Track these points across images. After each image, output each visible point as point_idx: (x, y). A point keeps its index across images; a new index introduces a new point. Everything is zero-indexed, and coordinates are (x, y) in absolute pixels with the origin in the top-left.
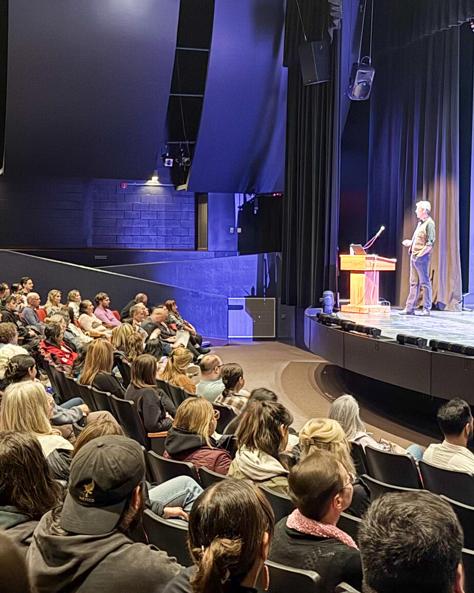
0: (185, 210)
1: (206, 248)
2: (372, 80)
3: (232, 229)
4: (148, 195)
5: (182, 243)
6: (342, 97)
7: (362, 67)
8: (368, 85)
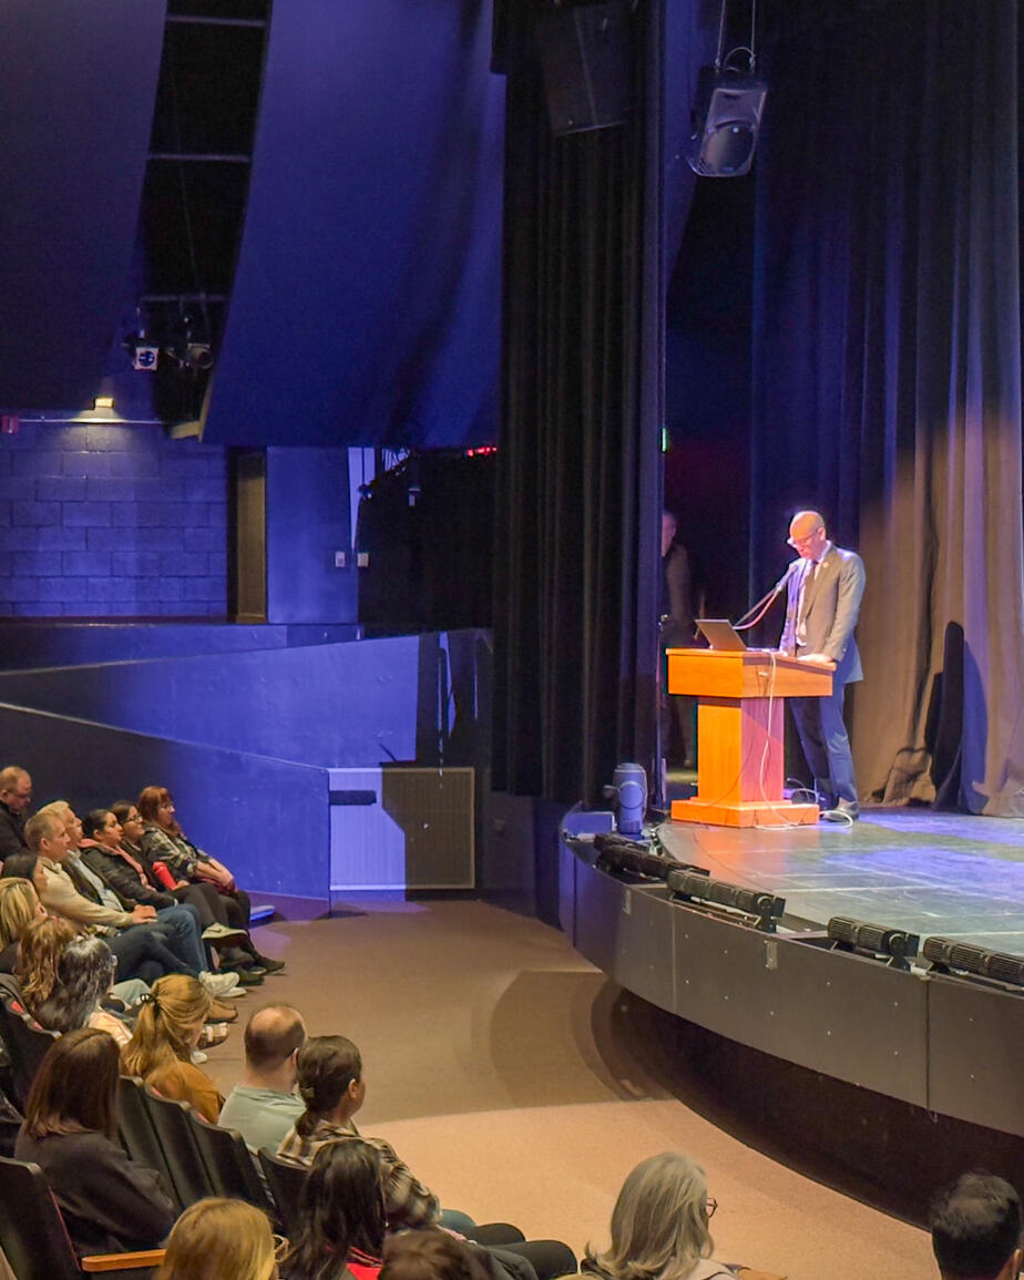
0: (197, 496)
1: (263, 616)
2: (758, 116)
3: (340, 556)
4: (85, 452)
5: (189, 597)
6: (668, 167)
7: (730, 79)
8: (745, 134)
